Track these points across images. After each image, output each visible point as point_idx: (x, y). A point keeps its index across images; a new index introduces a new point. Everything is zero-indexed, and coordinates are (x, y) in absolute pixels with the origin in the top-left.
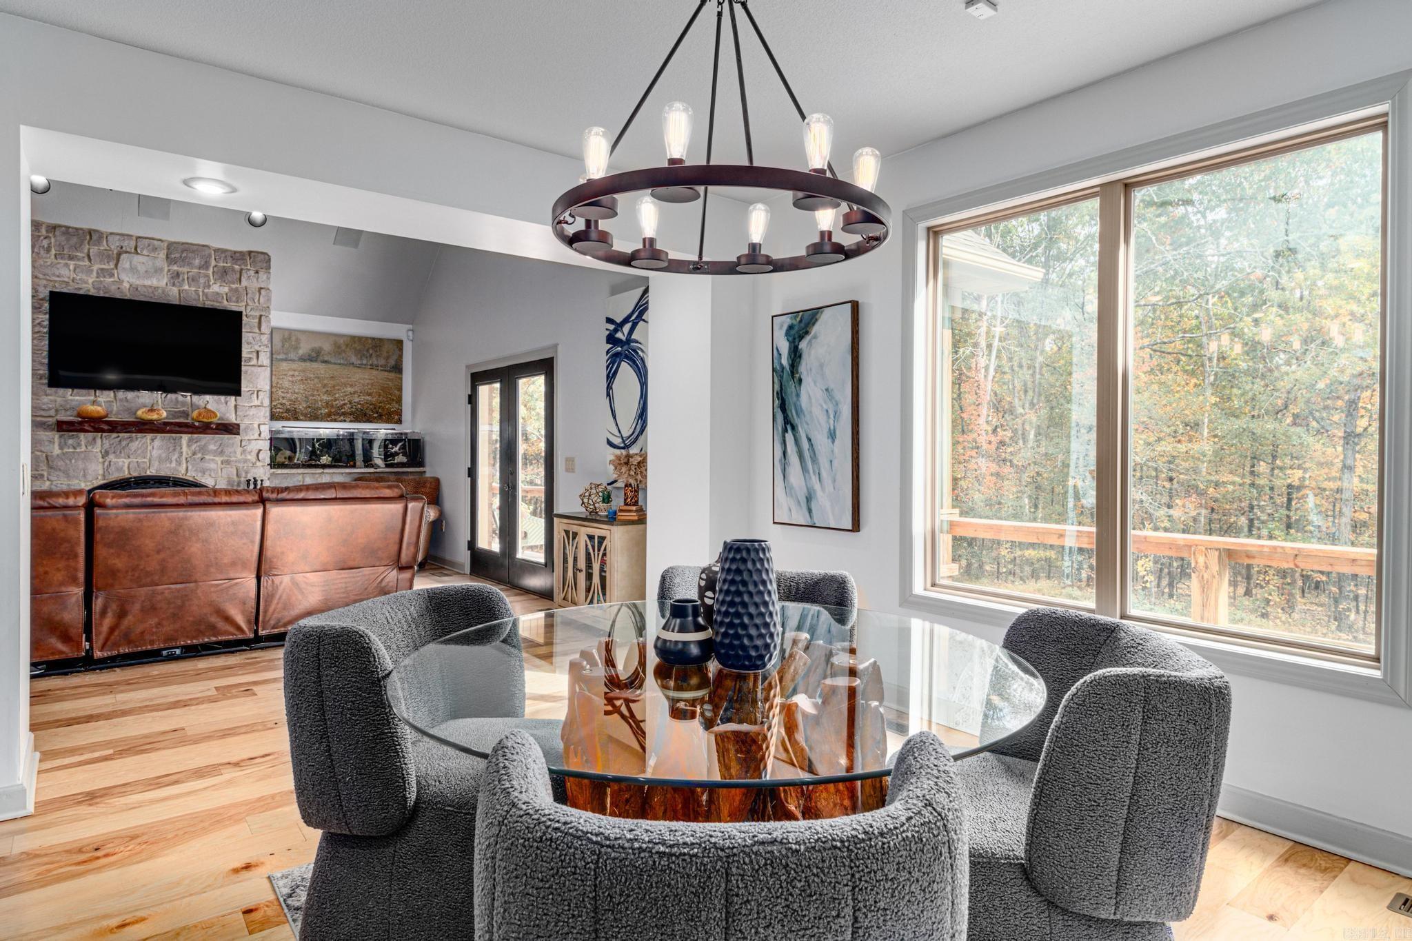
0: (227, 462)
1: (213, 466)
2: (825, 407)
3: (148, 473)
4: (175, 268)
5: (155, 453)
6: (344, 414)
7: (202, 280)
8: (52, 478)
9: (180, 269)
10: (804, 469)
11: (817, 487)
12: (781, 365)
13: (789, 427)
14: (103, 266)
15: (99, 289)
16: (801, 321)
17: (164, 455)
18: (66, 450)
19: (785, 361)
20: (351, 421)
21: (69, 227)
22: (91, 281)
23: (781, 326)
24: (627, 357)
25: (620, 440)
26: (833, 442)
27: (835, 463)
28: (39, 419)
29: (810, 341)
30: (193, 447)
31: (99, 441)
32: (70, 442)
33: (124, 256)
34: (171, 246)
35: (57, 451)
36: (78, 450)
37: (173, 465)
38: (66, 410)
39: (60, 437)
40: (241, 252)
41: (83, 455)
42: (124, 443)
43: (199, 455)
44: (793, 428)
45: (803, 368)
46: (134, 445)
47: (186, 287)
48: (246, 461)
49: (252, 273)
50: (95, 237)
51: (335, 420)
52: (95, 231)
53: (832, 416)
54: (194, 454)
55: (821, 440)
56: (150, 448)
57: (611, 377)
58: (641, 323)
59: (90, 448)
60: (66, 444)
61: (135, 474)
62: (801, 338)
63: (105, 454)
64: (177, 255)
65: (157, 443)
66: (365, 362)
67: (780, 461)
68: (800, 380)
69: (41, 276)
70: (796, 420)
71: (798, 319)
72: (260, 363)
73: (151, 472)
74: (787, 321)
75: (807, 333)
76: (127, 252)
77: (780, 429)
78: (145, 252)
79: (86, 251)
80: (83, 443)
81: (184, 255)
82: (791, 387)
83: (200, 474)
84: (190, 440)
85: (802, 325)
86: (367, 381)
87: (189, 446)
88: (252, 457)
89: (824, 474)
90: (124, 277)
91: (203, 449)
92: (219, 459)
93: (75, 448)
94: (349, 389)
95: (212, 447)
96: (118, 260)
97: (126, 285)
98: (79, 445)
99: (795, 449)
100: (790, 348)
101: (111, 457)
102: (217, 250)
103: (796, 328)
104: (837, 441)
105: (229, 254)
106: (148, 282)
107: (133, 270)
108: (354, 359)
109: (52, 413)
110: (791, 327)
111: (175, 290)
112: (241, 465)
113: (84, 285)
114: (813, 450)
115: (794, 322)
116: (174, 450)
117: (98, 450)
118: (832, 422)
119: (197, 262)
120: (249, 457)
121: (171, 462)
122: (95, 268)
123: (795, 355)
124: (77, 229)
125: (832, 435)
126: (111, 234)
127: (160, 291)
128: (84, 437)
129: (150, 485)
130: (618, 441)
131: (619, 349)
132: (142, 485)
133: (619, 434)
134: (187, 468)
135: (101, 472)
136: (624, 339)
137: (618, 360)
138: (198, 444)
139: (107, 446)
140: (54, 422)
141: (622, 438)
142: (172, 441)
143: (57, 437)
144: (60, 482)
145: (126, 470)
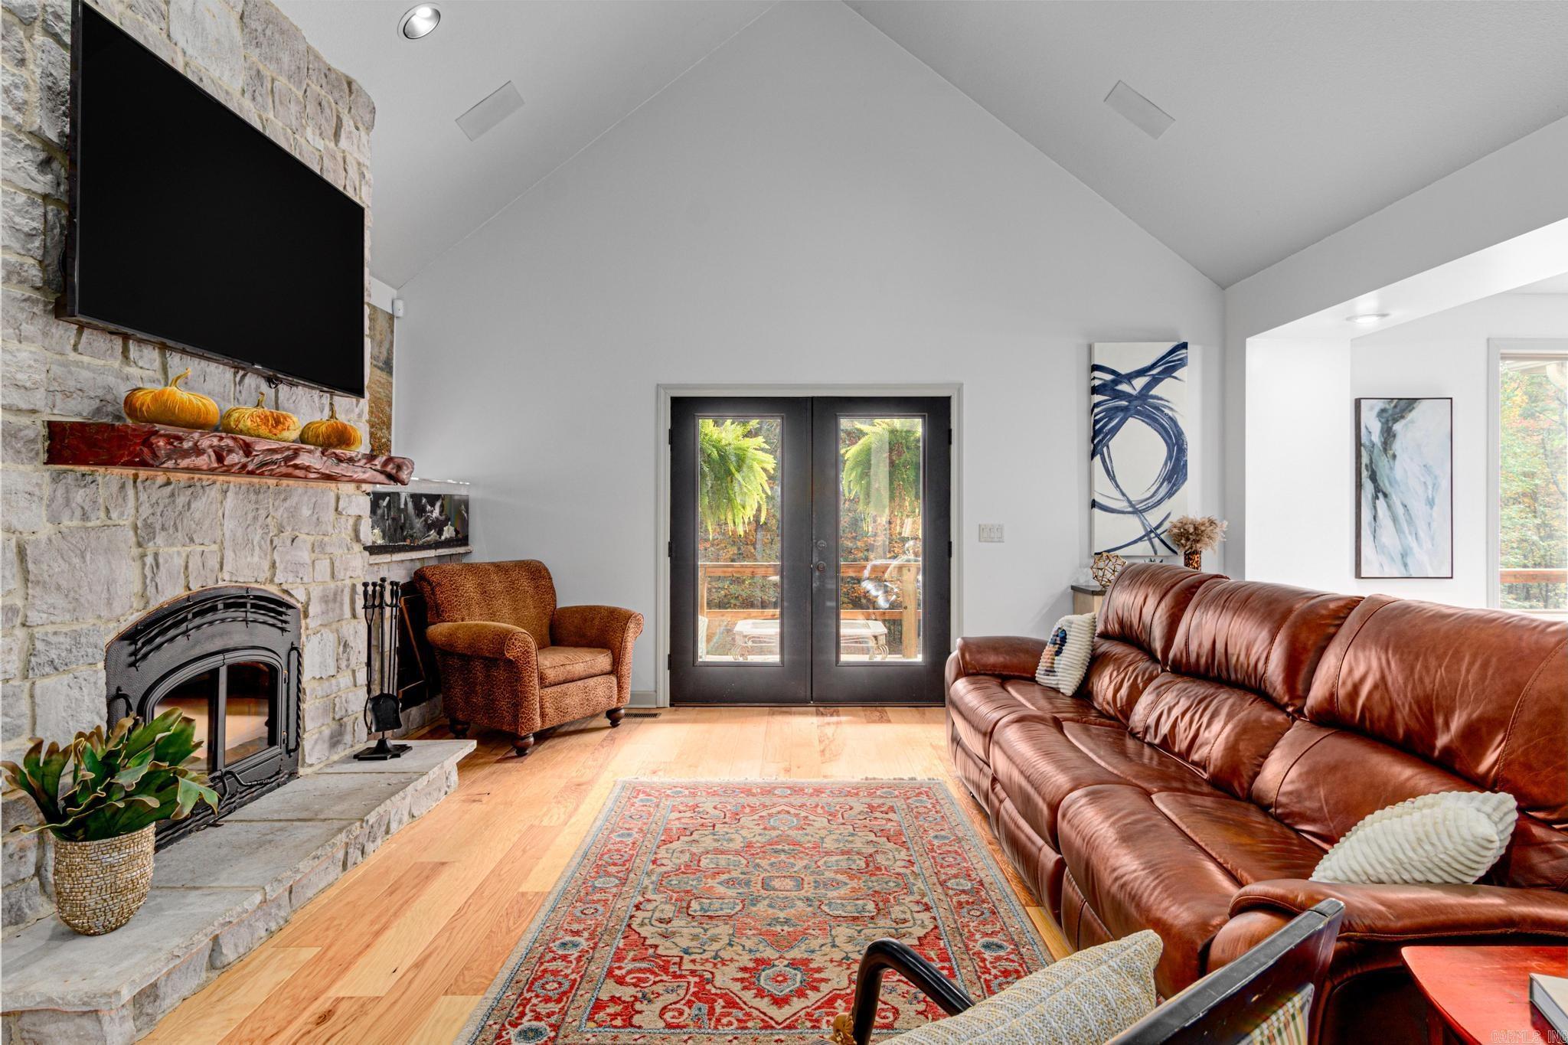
1: (305, 557)
2: (1422, 479)
3: (219, 583)
4: (253, 56)
5: (229, 527)
7: (290, 110)
8: (34, 617)
9: (262, 66)
10: (1399, 530)
11: (1414, 544)
12: (1371, 441)
13: (1380, 495)
16: (1395, 407)
17: (241, 534)
18: (64, 523)
19: (1377, 439)
23: (1372, 408)
24: (1138, 413)
25: (1126, 504)
26: (1432, 508)
27: (1434, 525)
29: (1406, 425)
30: (279, 514)
31: (131, 492)
32: (79, 495)
35: (46, 530)
36: (92, 523)
37: (256, 559)
38: (67, 394)
39: (57, 479)
40: (337, 73)
42: (181, 500)
43: (287, 534)
44: (1385, 495)
45: (1397, 446)
46: (198, 506)
47: (271, 115)
49: (352, 127)
53: (1430, 487)
54: (282, 529)
55: (1418, 507)
56: (221, 514)
57: (1102, 435)
58: (1168, 381)
59: (114, 515)
60: (67, 502)
61: (195, 587)
62: (1395, 421)
63: (144, 534)
64: (255, 28)
65: (230, 501)
67: (1370, 524)
68: (1394, 456)
70: (1388, 489)
71: (1393, 405)
73: (223, 579)
74: (1380, 405)
75: (1402, 417)
77: (1370, 497)
80: (101, 500)
81: (269, 33)
82: (1383, 463)
83: (292, 578)
85: (1398, 410)
87: (273, 509)
88: (349, 535)
89: (1421, 534)
90: (177, 31)
91: (294, 517)
92: (310, 540)
93: (85, 517)
95: (307, 512)
97: (180, 60)
98: (94, 506)
99: (1388, 513)
100: (1382, 428)
101: (157, 540)
102: (309, 49)
103: (1390, 412)
104: (1435, 508)
105: (323, 68)
106: (215, 71)
107: (196, 22)
109: (39, 399)
110: (1383, 411)
111: (255, 114)
112: (336, 552)
114: (1410, 515)
115: (1387, 407)
116: (255, 518)
117: (131, 520)
118: (1430, 492)
119: (282, 61)
123: (1389, 434)
125: (1431, 503)
127: (235, 104)
128: (111, 477)
129: (220, 615)
130: (1122, 505)
131: (1125, 403)
132: (209, 617)
133: (1121, 497)
134: (273, 565)
135: (137, 587)
136: (1134, 393)
137: (1121, 415)
138: (287, 504)
139: (145, 511)
140: (36, 429)
141: (1129, 501)
142: (253, 497)
143: (47, 475)
144: (50, 629)
145: (183, 576)
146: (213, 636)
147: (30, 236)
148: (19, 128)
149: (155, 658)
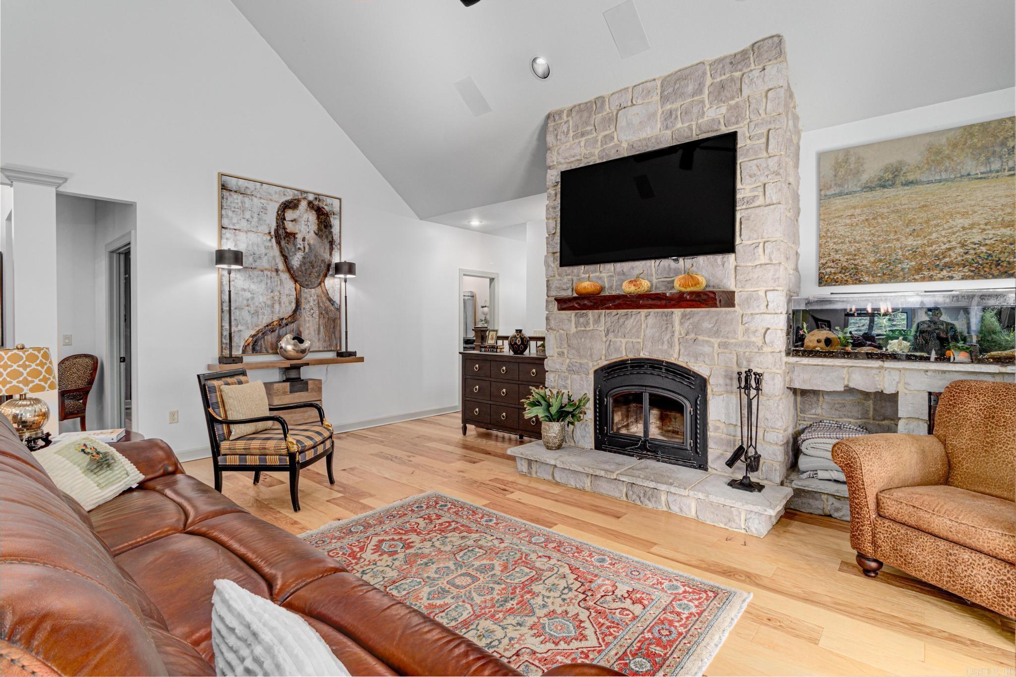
0: (724, 345)
1: (708, 349)
3: (641, 356)
4: (668, 106)
5: (649, 332)
6: (949, 266)
7: (696, 110)
8: (570, 356)
9: (674, 106)
14: (606, 133)
15: (602, 158)
17: (657, 334)
18: (579, 329)
20: (964, 278)
21: (581, 105)
22: (597, 153)
30: (686, 325)
31: (602, 318)
32: (581, 320)
33: (622, 114)
34: (665, 82)
35: (573, 330)
36: (588, 329)
37: (665, 347)
39: (575, 315)
40: (742, 51)
41: (590, 334)
42: (621, 321)
43: (692, 336)
46: (630, 322)
47: (680, 124)
48: (748, 344)
50: (599, 105)
51: (931, 278)
52: (599, 98)
54: (687, 334)
56: (644, 326)
59: (596, 326)
60: (579, 322)
61: (631, 356)
63: (607, 333)
64: (672, 90)
65: (651, 320)
66: (996, 166)
69: (563, 161)
72: (768, 201)
73: (644, 355)
76: (624, 108)
78: (640, 101)
79: (593, 122)
80: (591, 321)
81: (678, 86)
83: (693, 360)
84: (684, 316)
86: (1003, 201)
87: (681, 324)
88: (757, 340)
90: (623, 137)
91: (696, 328)
92: (715, 341)
93: (585, 326)
94: (960, 222)
95: (706, 325)
96: (617, 120)
97: (625, 145)
98: (588, 323)
101: (611, 336)
102: (713, 63)
105: (728, 61)
106: (644, 135)
107: (629, 125)
108: (970, 166)
111: (669, 132)
112: (741, 350)
113: (593, 159)
116: (667, 328)
117: (602, 328)
119: (691, 88)
120: (753, 339)
121: (663, 343)
122: (600, 137)
124: (586, 103)
126: (612, 94)
127: (653, 140)
128: (592, 314)
132: (637, 369)
134: (680, 352)
135: (604, 352)
138: (691, 320)
139: (609, 324)
142: (665, 318)
144: (575, 360)
145: (623, 351)
149: (613, 381)
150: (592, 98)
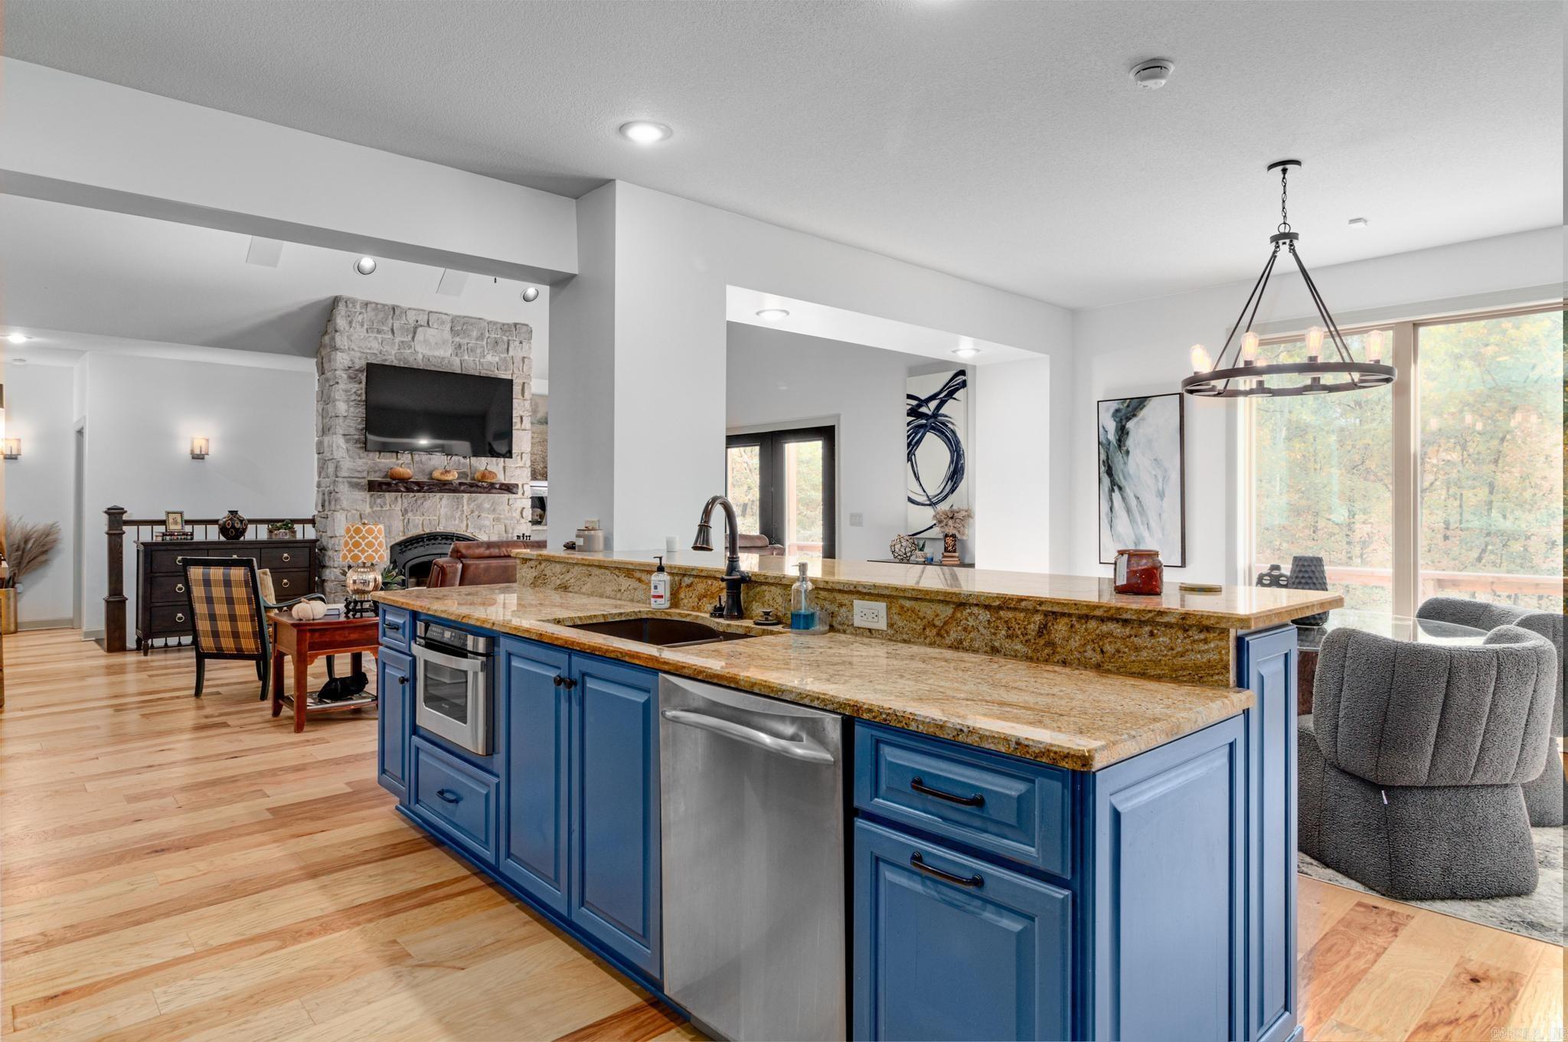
0: (497, 520)
1: (487, 523)
2: (1153, 472)
3: (438, 530)
4: (457, 339)
5: (443, 511)
7: (479, 351)
9: (462, 341)
10: (1132, 520)
11: (1146, 534)
12: (1108, 440)
13: (1116, 488)
14: (403, 339)
15: (400, 360)
16: (1128, 406)
17: (449, 513)
18: (375, 509)
19: (1112, 436)
21: (377, 304)
22: (393, 352)
23: (1108, 410)
24: (933, 428)
25: (926, 498)
26: (1162, 500)
27: (1165, 516)
28: (355, 480)
29: (1138, 422)
30: (471, 506)
31: (399, 500)
32: (379, 501)
33: (420, 330)
34: (454, 320)
35: (368, 510)
36: (384, 508)
37: (457, 522)
38: (375, 472)
39: (371, 496)
40: (508, 324)
41: (388, 513)
42: (419, 502)
43: (476, 513)
44: (1120, 488)
45: (1130, 442)
46: (427, 504)
47: (466, 357)
48: (512, 518)
49: (517, 343)
50: (397, 313)
52: (398, 306)
53: (1160, 480)
54: (472, 512)
55: (1149, 499)
56: (439, 506)
57: (913, 445)
58: (951, 401)
59: (393, 506)
60: (376, 502)
61: (427, 531)
62: (1128, 419)
63: (405, 512)
64: (459, 328)
65: (444, 502)
67: (1107, 515)
68: (1128, 452)
69: (356, 349)
70: (1123, 483)
71: (1126, 405)
72: (523, 427)
73: (440, 529)
74: (1115, 406)
75: (1134, 415)
76: (421, 326)
77: (1107, 489)
78: (435, 326)
79: (390, 325)
80: (388, 502)
81: (465, 328)
82: (1118, 459)
84: (469, 499)
85: (1130, 409)
87: (468, 504)
88: (517, 515)
89: (1153, 524)
90: (418, 348)
91: (479, 507)
92: (491, 517)
93: (382, 507)
95: (487, 505)
96: (415, 333)
97: (420, 357)
98: (385, 504)
99: (1122, 505)
100: (1117, 427)
101: (410, 514)
102: (489, 323)
103: (1123, 412)
104: (1166, 499)
105: (499, 326)
106: (437, 353)
107: (426, 342)
109: (365, 474)
110: (1117, 411)
111: (457, 360)
112: (507, 522)
113: (389, 357)
114: (1142, 506)
115: (1121, 407)
116: (457, 508)
117: (399, 508)
118: (1160, 485)
119: (475, 334)
120: (514, 515)
121: (455, 520)
122: (397, 340)
123: (1122, 433)
124: (384, 305)
125: (1161, 495)
126: (409, 309)
127: (446, 361)
128: (389, 496)
129: (438, 541)
130: (923, 499)
131: (924, 421)
132: (433, 541)
133: (923, 493)
134: (467, 525)
135: (402, 529)
136: (930, 413)
137: (922, 431)
138: (475, 502)
139: (406, 505)
140: (364, 482)
141: (928, 497)
142: (455, 500)
143: (368, 496)
145: (419, 526)
146: (436, 548)
147: (362, 430)
148: (359, 401)
149: (409, 553)
150: (390, 302)
